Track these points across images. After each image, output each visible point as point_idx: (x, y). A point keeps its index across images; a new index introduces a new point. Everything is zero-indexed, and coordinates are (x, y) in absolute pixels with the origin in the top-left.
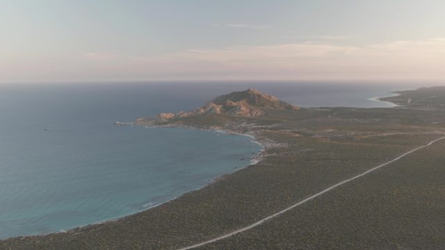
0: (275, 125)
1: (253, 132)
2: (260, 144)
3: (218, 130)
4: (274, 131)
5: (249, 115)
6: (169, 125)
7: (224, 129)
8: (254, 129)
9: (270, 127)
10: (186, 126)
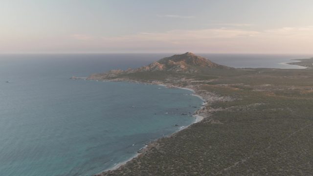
0: (211, 81)
1: (192, 86)
2: (201, 97)
3: (161, 84)
4: (213, 86)
5: (187, 72)
6: (117, 79)
7: (165, 83)
8: (193, 84)
9: (208, 81)
10: (132, 81)
